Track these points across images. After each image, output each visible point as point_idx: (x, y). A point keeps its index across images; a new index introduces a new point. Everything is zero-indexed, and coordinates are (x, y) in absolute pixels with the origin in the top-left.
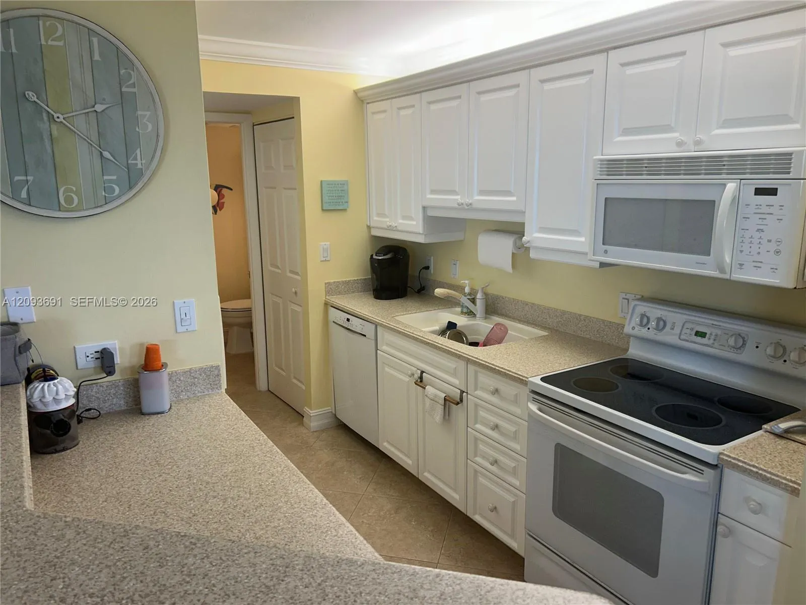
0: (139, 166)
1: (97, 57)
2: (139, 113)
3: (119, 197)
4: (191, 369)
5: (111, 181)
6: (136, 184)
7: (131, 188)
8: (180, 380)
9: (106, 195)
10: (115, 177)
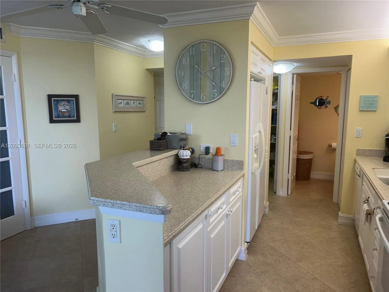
0: (224, 87)
1: (215, 52)
2: (225, 69)
3: (217, 97)
4: (233, 160)
5: (214, 92)
6: (222, 93)
7: (220, 94)
8: (229, 163)
9: (213, 97)
10: (216, 91)
